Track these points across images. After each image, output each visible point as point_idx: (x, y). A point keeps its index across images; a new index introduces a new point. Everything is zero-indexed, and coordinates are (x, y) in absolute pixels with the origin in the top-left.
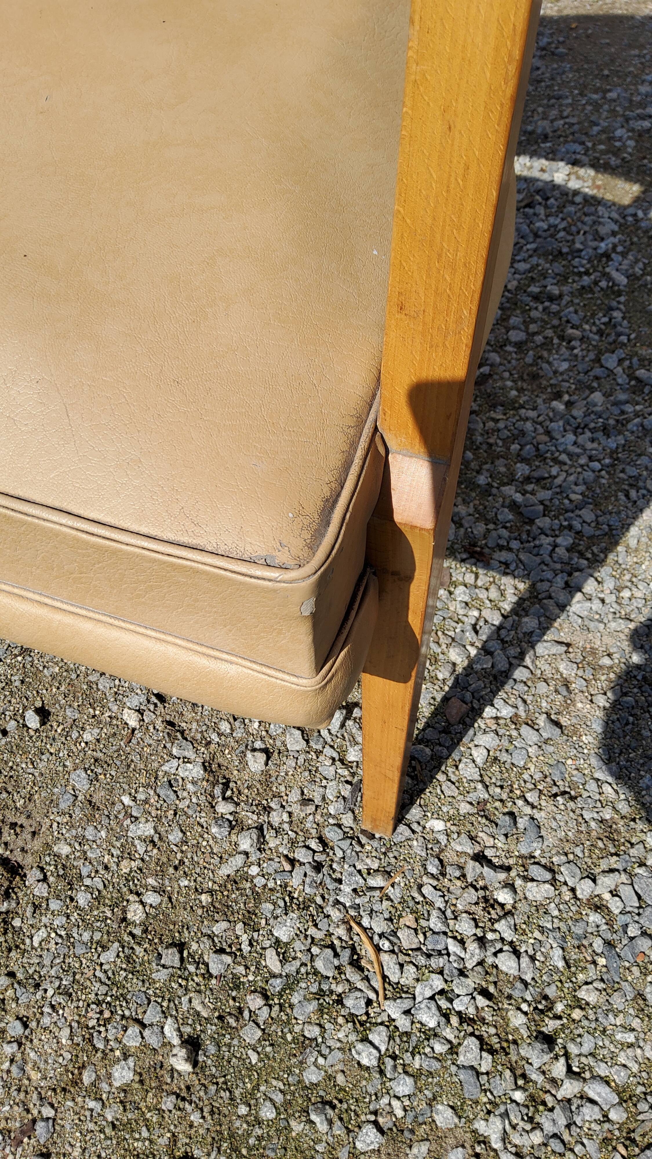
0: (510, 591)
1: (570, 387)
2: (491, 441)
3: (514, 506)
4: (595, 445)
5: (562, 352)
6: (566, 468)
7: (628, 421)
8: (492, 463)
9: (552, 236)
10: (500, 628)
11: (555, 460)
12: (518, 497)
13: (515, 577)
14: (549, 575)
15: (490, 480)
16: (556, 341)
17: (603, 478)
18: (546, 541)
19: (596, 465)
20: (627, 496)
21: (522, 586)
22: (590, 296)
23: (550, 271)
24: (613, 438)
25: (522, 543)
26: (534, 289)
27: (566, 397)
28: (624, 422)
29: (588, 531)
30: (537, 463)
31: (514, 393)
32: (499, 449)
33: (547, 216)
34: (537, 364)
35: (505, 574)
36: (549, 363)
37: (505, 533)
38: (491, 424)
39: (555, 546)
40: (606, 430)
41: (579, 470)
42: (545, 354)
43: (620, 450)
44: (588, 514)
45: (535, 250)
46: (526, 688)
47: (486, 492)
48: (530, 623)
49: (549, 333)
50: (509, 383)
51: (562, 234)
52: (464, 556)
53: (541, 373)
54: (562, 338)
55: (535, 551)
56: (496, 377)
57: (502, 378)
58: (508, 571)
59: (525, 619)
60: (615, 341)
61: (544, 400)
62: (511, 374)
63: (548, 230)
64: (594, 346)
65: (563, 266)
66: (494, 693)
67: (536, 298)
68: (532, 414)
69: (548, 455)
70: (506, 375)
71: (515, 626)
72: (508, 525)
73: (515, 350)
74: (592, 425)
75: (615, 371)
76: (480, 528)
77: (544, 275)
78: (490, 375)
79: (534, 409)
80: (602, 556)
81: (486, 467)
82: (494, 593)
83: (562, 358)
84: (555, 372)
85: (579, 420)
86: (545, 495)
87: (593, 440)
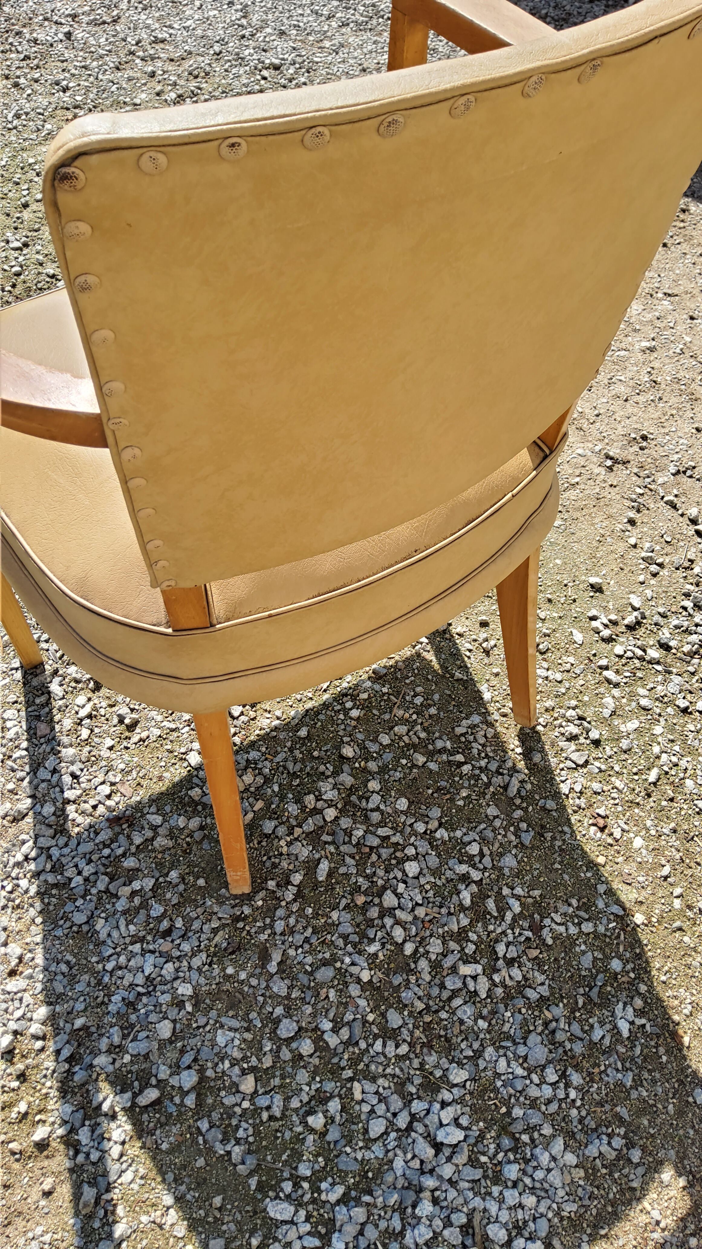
0: (80, 819)
1: (196, 1021)
2: (200, 910)
3: (132, 875)
4: (126, 982)
6: (128, 940)
7: (124, 1037)
8: (181, 895)
9: (400, 1209)
10: (62, 792)
11: (142, 940)
12: (136, 885)
14: (66, 851)
15: (168, 879)
16: (254, 1061)
17: (98, 963)
18: (88, 870)
19: (110, 966)
20: (68, 963)
21: (76, 830)
22: (284, 1157)
23: (348, 1149)
24: (120, 1005)
25: (103, 857)
26: (334, 1106)
27: (189, 1008)
28: (126, 1032)
29: (69, 907)
30: (152, 925)
31: (230, 971)
32: (188, 909)
34: (243, 1019)
35: (92, 826)
36: (236, 1030)
37: (120, 851)
38: (215, 924)
39: (80, 873)
40: (131, 1005)
41: (118, 949)
42: (248, 1036)
43: (106, 999)
44: (80, 918)
46: (18, 776)
47: (162, 868)
48: (48, 809)
50: (243, 976)
52: (127, 812)
53: (231, 1013)
54: (253, 1070)
55: (88, 856)
56: (258, 971)
57: (252, 975)
58: (94, 830)
59: (52, 809)
60: (209, 1116)
62: (251, 986)
63: (413, 1212)
64: (219, 1090)
66: (31, 757)
67: (325, 1098)
68: (196, 962)
69: (149, 938)
70: (254, 982)
71: (54, 801)
72: (123, 860)
73: (275, 1016)
74: (145, 1000)
75: (177, 1077)
76: (138, 840)
77: (348, 1138)
78: (263, 967)
79: (199, 970)
80: (46, 901)
81: (181, 887)
82: (87, 807)
84: (222, 1026)
85: (158, 994)
86: (121, 904)
87: (132, 985)
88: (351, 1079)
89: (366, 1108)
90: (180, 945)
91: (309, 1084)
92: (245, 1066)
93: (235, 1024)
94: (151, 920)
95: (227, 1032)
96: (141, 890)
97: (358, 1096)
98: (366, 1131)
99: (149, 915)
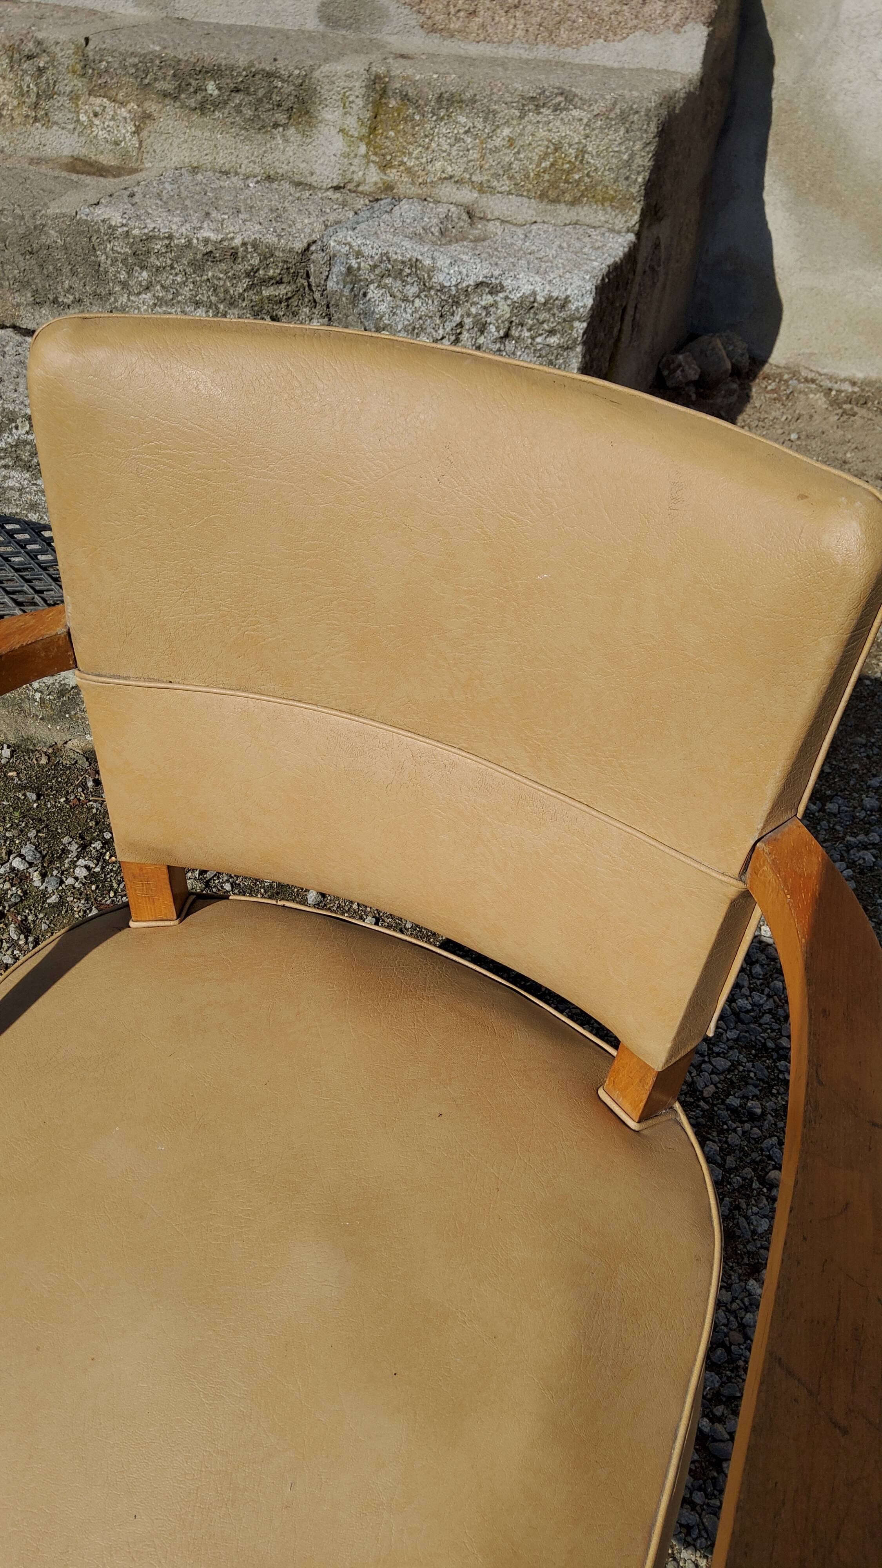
5: (761, 1205)
9: (756, 1020)
12: (705, 1425)
13: (696, 1549)
16: (755, 1185)
23: (752, 1075)
25: (707, 1497)
26: (734, 1100)
30: (729, 1373)
33: (752, 990)
34: (733, 1218)
35: (687, 1545)
36: (747, 1218)
42: (742, 1203)
45: (736, 1040)
49: (748, 1172)
51: (767, 1018)
53: (738, 1232)
54: (762, 1181)
58: (689, 1539)
61: (740, 1275)
63: (753, 1010)
65: (768, 1068)
67: (734, 1112)
69: (742, 1363)
77: (745, 1079)
83: (762, 1212)
84: (754, 1232)
88: (704, 1099)
89: (715, 1078)
90: (724, 1325)
91: (735, 1131)
92: (765, 1190)
93: (742, 1221)
94: (725, 1379)
95: (755, 1223)
96: (706, 1416)
97: (712, 1088)
98: (729, 1070)
99: (723, 1384)
